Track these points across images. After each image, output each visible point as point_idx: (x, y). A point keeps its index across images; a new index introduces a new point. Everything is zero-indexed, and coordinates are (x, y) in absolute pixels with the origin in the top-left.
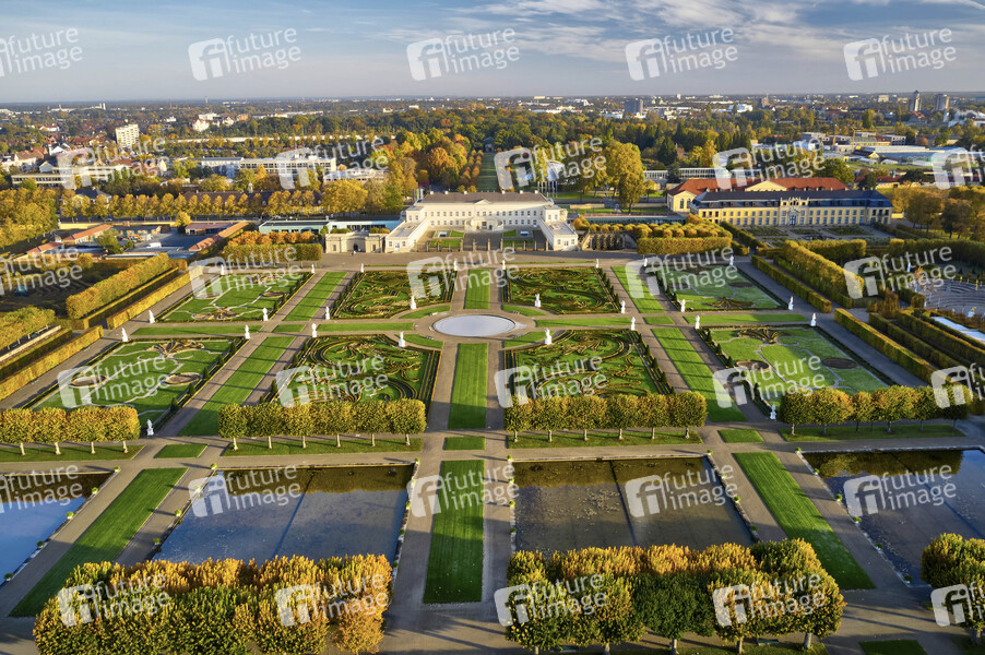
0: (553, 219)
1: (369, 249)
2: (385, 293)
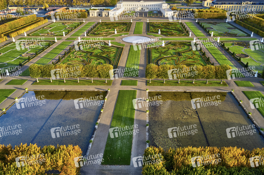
0: (165, 8)
1: (104, 15)
2: (107, 28)
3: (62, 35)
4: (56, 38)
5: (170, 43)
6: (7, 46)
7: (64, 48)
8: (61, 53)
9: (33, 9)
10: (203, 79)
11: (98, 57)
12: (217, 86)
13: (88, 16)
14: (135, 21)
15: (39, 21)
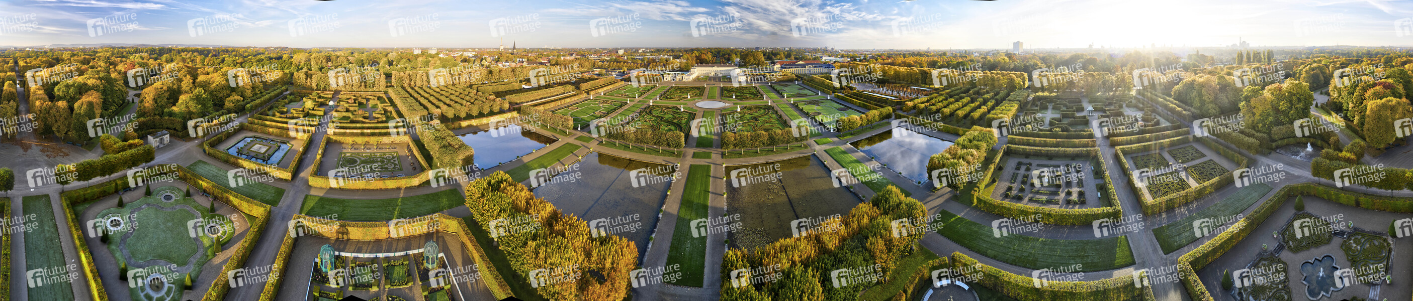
5: (745, 108)
10: (784, 145)
11: (669, 122)
12: (798, 150)
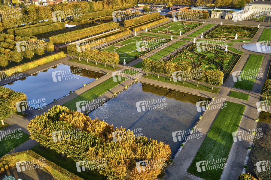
3: (178, 34)
4: (172, 37)
6: (130, 39)
7: (178, 47)
8: (174, 52)
9: (158, 7)
13: (209, 17)
14: (263, 27)
15: (161, 19)
